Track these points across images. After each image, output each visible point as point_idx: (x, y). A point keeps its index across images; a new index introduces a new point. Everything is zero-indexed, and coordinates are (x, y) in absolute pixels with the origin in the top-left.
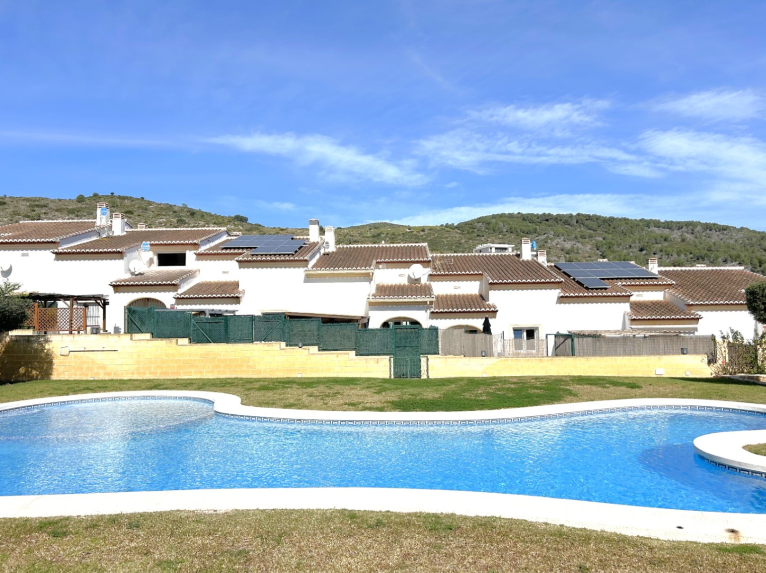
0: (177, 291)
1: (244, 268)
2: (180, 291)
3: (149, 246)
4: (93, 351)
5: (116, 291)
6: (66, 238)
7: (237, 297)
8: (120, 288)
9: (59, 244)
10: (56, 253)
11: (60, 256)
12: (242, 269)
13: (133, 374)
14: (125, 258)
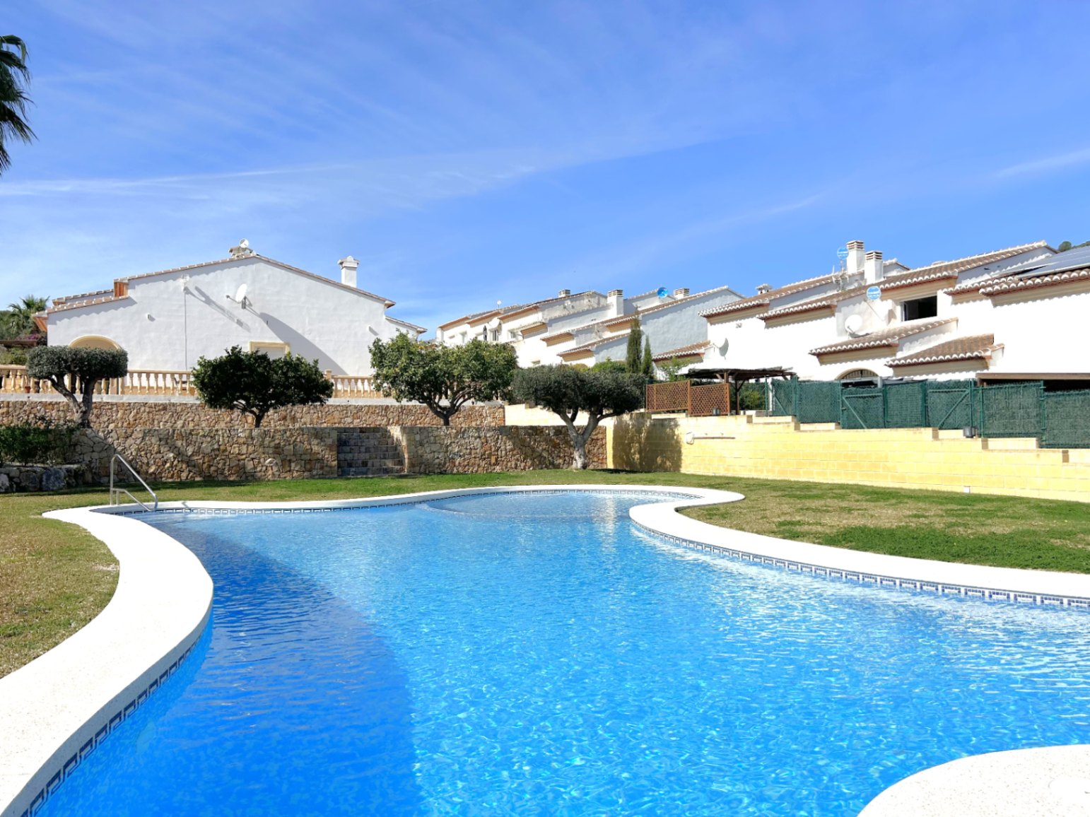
0: (895, 355)
1: (1002, 305)
2: (900, 355)
3: (879, 292)
4: (713, 438)
5: (822, 363)
6: (780, 298)
7: (981, 358)
8: (825, 357)
9: (770, 307)
10: (765, 319)
11: (771, 321)
12: (998, 308)
13: (750, 471)
14: (836, 314)
